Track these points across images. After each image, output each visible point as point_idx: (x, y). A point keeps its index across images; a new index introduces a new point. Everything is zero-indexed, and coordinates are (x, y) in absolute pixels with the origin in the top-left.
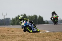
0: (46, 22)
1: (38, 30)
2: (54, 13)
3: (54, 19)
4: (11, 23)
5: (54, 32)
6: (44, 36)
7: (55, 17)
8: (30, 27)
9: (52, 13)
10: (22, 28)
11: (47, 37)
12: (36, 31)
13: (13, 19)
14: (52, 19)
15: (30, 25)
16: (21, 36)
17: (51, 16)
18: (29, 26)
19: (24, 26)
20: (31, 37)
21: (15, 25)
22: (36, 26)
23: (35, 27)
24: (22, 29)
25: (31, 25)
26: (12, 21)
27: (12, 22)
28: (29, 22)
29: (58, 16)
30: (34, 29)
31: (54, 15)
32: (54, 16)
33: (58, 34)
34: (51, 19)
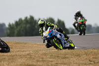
0: (70, 31)
1: (72, 45)
2: (78, 15)
3: (80, 25)
4: (7, 33)
5: (84, 48)
6: (67, 56)
7: (81, 21)
8: (58, 39)
9: (75, 14)
10: (44, 40)
11: (72, 58)
12: (68, 46)
13: (10, 25)
14: (76, 25)
15: (58, 36)
16: (25, 56)
17: (74, 21)
18: (56, 37)
19: (48, 37)
20: (42, 58)
21: (13, 36)
22: (68, 38)
23: (66, 40)
24: (44, 42)
25: (60, 35)
26: (8, 29)
27: (8, 31)
28: (57, 30)
29: (86, 20)
30: (65, 43)
31: (79, 18)
32: (78, 20)
33: (92, 52)
34: (74, 25)
